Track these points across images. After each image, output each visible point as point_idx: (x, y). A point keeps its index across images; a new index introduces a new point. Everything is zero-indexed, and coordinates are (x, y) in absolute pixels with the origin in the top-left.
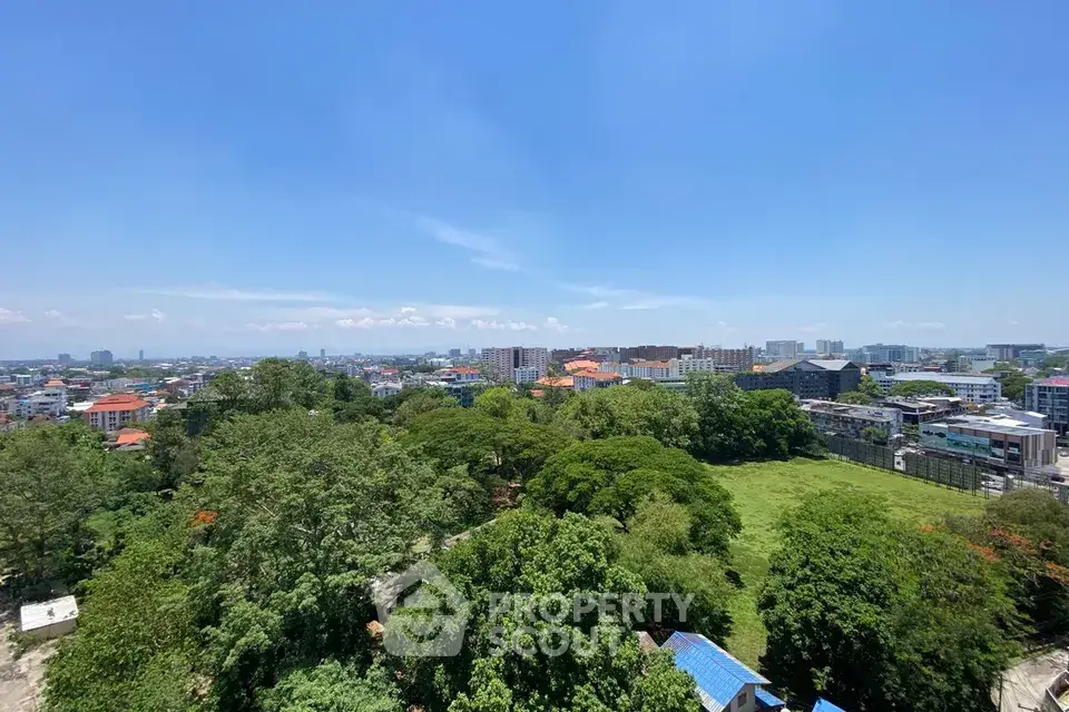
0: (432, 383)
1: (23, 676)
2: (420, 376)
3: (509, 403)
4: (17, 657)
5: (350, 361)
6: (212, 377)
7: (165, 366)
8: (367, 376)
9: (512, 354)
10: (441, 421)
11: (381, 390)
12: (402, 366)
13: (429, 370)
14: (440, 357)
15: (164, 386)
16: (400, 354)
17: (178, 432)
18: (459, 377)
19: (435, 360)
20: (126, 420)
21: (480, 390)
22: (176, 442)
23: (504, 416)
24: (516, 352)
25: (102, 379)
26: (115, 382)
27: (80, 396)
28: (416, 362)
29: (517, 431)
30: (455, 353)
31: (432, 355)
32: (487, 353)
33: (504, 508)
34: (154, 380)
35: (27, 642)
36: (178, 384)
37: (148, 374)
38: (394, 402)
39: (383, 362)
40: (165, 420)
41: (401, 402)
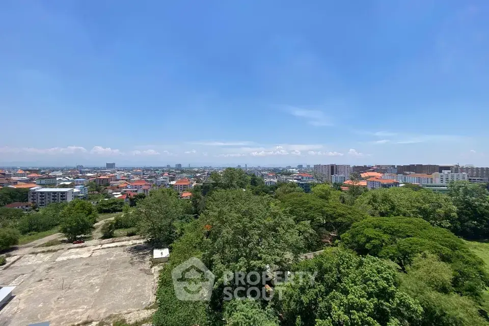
0: (290, 180)
1: (152, 274)
2: (284, 177)
3: (330, 193)
4: (151, 267)
5: (256, 169)
6: (210, 174)
7: (196, 170)
8: (263, 175)
9: (330, 168)
10: (295, 198)
11: (268, 182)
12: (276, 172)
13: (289, 174)
14: (293, 168)
15: (196, 177)
16: (275, 167)
17: (200, 194)
18: (302, 178)
19: (291, 170)
20: (184, 189)
21: (314, 185)
22: (199, 198)
23: (327, 199)
24: (332, 167)
25: (179, 173)
26: (181, 174)
27: (172, 179)
28: (283, 170)
29: (334, 207)
30: (300, 166)
31: (290, 167)
32: (316, 167)
33: (328, 245)
34: (193, 174)
35: (155, 262)
36: (200, 176)
37: (191, 172)
38: (274, 187)
39: (268, 170)
40: (196, 189)
41: (277, 188)
